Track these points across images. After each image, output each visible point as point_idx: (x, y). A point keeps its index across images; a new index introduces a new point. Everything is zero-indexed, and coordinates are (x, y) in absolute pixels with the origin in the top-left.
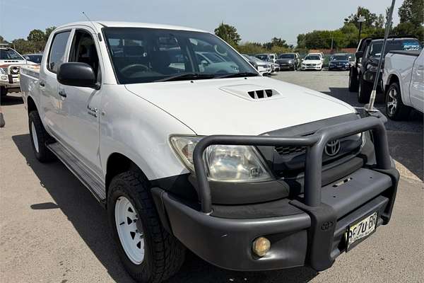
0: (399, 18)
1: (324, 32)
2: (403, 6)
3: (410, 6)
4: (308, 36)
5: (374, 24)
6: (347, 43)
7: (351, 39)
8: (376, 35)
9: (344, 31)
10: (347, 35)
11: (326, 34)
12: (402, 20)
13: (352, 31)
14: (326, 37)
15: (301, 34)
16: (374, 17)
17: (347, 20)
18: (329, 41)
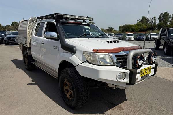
0: (159, 21)
1: (130, 25)
2: (160, 16)
3: (163, 16)
4: (123, 27)
5: (148, 23)
6: (139, 30)
7: (141, 28)
8: (150, 27)
9: (137, 25)
10: (139, 26)
11: (130, 26)
12: (160, 21)
13: (141, 25)
14: (131, 27)
15: (121, 26)
16: (149, 20)
17: (138, 21)
18: (132, 29)
